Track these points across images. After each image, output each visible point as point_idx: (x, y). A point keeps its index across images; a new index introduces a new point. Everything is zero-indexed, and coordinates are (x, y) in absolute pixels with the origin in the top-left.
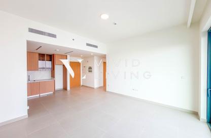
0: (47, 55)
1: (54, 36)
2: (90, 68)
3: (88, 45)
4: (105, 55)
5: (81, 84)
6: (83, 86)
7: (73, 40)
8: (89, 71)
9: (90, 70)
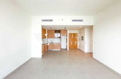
0: (58, 31)
1: (51, 20)
2: (82, 37)
3: (73, 21)
4: (92, 26)
5: (78, 48)
6: (79, 49)
7: (62, 20)
8: (82, 40)
9: (82, 38)
